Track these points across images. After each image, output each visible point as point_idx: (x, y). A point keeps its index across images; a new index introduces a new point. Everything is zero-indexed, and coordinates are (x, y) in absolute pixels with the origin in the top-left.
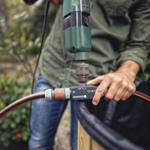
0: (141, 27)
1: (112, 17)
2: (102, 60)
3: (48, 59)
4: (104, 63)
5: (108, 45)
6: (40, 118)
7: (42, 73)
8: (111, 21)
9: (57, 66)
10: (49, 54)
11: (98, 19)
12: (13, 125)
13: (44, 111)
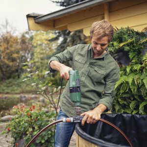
0: (109, 86)
1: (96, 82)
2: (92, 102)
3: (65, 102)
4: (93, 104)
5: (95, 94)
6: (61, 134)
7: (62, 109)
8: (95, 84)
9: (70, 106)
10: (65, 99)
11: (89, 83)
12: (43, 141)
13: (63, 130)
